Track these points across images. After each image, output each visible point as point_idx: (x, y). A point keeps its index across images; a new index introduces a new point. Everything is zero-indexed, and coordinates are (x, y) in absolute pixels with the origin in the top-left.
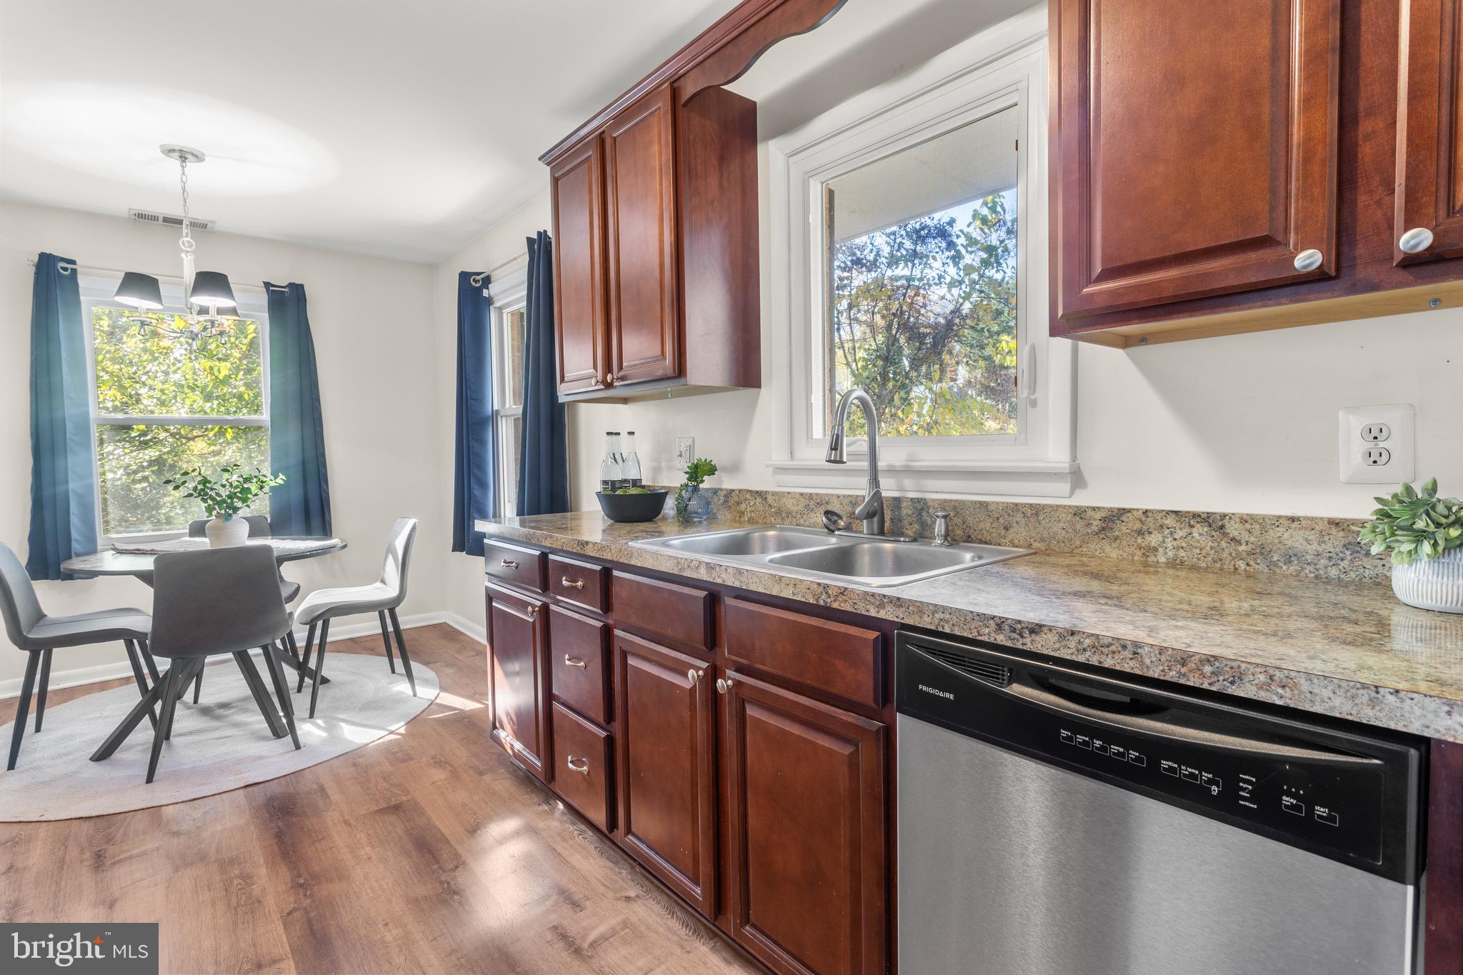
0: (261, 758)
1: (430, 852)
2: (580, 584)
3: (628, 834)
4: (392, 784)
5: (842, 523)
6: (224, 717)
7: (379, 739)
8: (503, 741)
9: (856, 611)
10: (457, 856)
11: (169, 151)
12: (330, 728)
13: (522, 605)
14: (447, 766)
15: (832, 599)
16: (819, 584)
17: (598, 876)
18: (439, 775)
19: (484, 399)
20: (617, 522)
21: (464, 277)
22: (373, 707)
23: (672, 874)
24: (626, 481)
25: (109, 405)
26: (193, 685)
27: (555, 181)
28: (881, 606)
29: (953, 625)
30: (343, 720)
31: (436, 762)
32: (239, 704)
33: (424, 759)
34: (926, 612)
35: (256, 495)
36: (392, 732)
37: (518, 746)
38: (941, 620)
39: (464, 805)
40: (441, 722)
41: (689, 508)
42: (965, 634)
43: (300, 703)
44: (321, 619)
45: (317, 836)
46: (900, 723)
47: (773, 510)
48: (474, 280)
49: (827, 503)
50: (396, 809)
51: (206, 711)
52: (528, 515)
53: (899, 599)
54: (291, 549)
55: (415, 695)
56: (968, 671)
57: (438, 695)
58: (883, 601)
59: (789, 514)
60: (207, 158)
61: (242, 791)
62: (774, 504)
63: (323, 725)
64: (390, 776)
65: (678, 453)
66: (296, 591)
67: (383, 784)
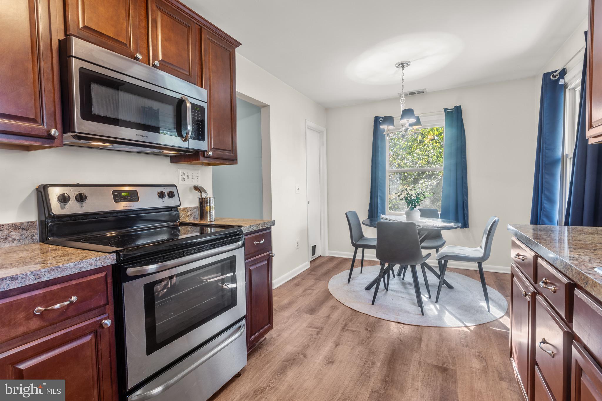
0: (408, 312)
4: (450, 355)
7: (458, 327)
11: (398, 66)
12: (440, 312)
13: (523, 286)
14: (484, 362)
18: (476, 364)
19: (556, 148)
21: (546, 76)
30: (447, 310)
31: (479, 356)
33: (474, 351)
35: (422, 200)
36: (466, 327)
37: (520, 379)
40: (496, 333)
45: (405, 361)
48: (553, 76)
50: (444, 370)
55: (487, 311)
57: (503, 316)
63: (438, 308)
64: (452, 350)
66: (444, 243)
67: (446, 353)
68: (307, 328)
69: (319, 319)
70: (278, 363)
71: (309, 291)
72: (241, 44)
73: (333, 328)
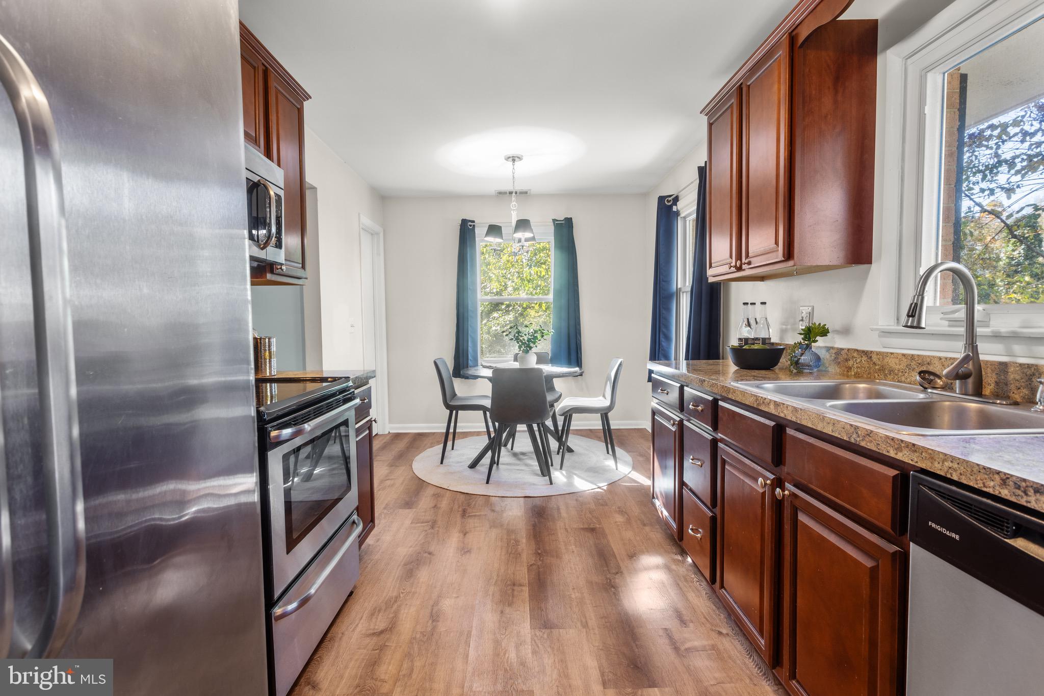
0: (534, 484)
1: (605, 560)
2: (700, 408)
3: (722, 588)
4: (593, 516)
5: (941, 383)
6: (523, 459)
7: (592, 489)
8: (658, 508)
9: (878, 451)
10: (619, 567)
11: (507, 158)
12: (569, 477)
13: (669, 419)
14: (626, 515)
15: (861, 439)
16: (851, 425)
17: (703, 612)
18: (619, 519)
19: (671, 280)
20: (741, 368)
21: (661, 199)
22: (595, 471)
23: (747, 624)
24: (757, 339)
25: (495, 291)
26: (511, 440)
27: (710, 125)
28: (899, 449)
29: (961, 474)
30: (575, 474)
31: (620, 511)
32: (530, 454)
33: (614, 507)
34: (937, 459)
35: (540, 340)
36: (599, 488)
37: (665, 513)
38: (950, 468)
39: (630, 540)
40: (628, 488)
41: (800, 361)
42: (971, 484)
43: (557, 459)
44: (568, 415)
46: (913, 550)
47: (877, 367)
48: (667, 200)
49: (928, 364)
50: (592, 530)
51: (515, 455)
52: (691, 360)
53: (914, 445)
54: (553, 372)
55: (617, 469)
56: (974, 517)
57: (630, 472)
58: (900, 445)
59: (891, 371)
60: (524, 158)
61: (523, 498)
62: (878, 362)
63: (565, 474)
64: (593, 511)
65: (801, 319)
66: (560, 396)
67: (589, 515)
68: (413, 525)
69: (425, 512)
70: (397, 569)
71: (388, 483)
72: (311, 98)
73: (449, 518)
